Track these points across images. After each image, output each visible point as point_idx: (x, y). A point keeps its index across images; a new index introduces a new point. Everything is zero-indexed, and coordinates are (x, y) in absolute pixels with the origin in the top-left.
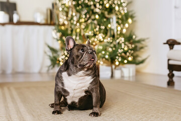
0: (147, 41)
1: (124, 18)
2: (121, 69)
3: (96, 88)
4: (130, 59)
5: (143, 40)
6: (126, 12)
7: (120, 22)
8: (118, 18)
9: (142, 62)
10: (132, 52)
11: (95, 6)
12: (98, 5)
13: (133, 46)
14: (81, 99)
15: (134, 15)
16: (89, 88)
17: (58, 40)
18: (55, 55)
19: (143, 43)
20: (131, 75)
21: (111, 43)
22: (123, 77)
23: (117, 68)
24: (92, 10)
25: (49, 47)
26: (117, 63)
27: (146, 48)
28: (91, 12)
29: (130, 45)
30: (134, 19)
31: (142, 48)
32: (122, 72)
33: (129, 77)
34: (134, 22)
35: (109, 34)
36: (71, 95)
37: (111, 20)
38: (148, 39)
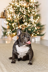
0: (45, 26)
1: (36, 17)
2: (34, 38)
3: (31, 52)
4: (38, 33)
5: (44, 26)
6: (37, 14)
7: (34, 18)
8: (34, 17)
9: (43, 35)
10: (39, 30)
11: (24, 12)
12: (25, 12)
13: (40, 28)
14: (24, 57)
15: (40, 16)
16: (28, 52)
17: (7, 25)
18: (6, 31)
19: (43, 27)
20: (39, 41)
21: (31, 27)
22: (35, 41)
23: (33, 37)
24: (23, 14)
25: (3, 27)
26: (33, 35)
27: (44, 29)
28: (22, 14)
29: (38, 28)
30: (40, 17)
31: (43, 29)
32: (35, 39)
33: (38, 42)
34: (40, 18)
35: (30, 23)
36: (20, 55)
37: (31, 18)
38: (45, 25)
